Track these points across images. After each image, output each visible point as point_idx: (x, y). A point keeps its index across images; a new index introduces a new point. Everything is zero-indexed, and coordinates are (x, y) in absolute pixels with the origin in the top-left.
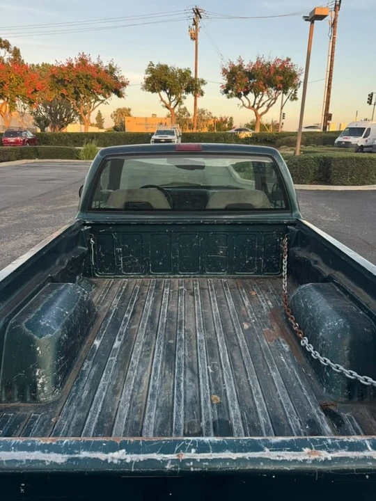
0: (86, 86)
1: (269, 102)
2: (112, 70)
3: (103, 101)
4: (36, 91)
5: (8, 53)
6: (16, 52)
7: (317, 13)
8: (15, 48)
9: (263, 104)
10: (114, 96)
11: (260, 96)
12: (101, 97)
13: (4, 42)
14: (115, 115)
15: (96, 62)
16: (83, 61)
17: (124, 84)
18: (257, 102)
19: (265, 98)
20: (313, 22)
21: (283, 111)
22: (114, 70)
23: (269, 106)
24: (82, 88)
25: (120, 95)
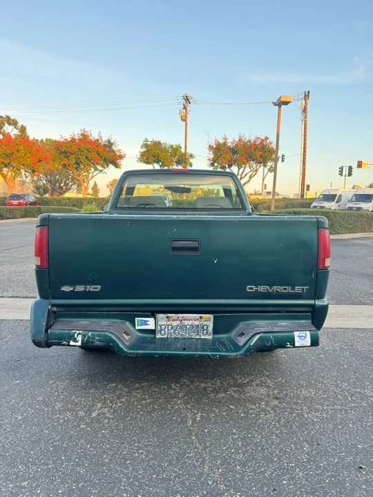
0: (87, 157)
1: (250, 174)
2: (110, 144)
3: (101, 171)
4: (40, 161)
5: (15, 130)
6: (23, 129)
7: (282, 100)
8: (22, 126)
9: (246, 175)
10: (111, 167)
11: (242, 169)
12: (99, 168)
13: (13, 120)
14: (111, 185)
15: (97, 138)
16: (85, 137)
17: (121, 157)
18: (240, 173)
19: (248, 170)
20: (280, 107)
21: (265, 182)
22: (112, 144)
23: (251, 177)
24: (83, 159)
25: (117, 166)
